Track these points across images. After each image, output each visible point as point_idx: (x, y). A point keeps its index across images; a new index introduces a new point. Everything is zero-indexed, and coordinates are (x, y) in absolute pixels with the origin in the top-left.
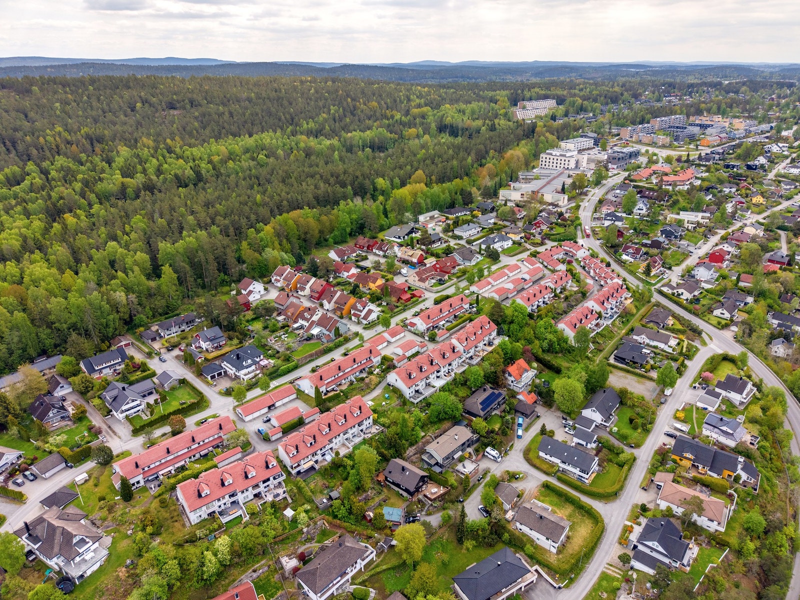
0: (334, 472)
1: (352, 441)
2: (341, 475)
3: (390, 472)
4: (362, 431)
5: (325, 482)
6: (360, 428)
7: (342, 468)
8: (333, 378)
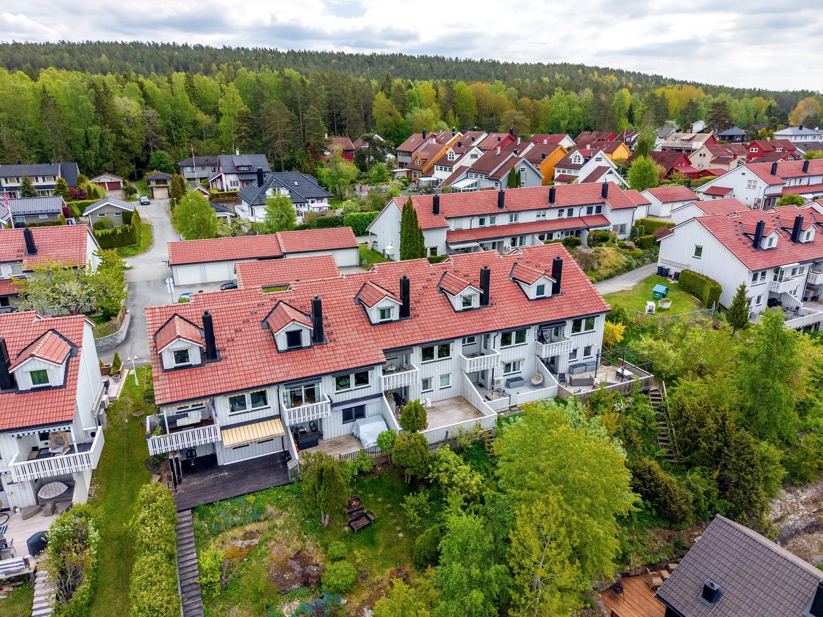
0: (376, 507)
1: (501, 393)
2: (412, 534)
3: (710, 594)
4: (551, 363)
5: (311, 547)
6: (547, 351)
7: (423, 497)
8: (476, 224)
